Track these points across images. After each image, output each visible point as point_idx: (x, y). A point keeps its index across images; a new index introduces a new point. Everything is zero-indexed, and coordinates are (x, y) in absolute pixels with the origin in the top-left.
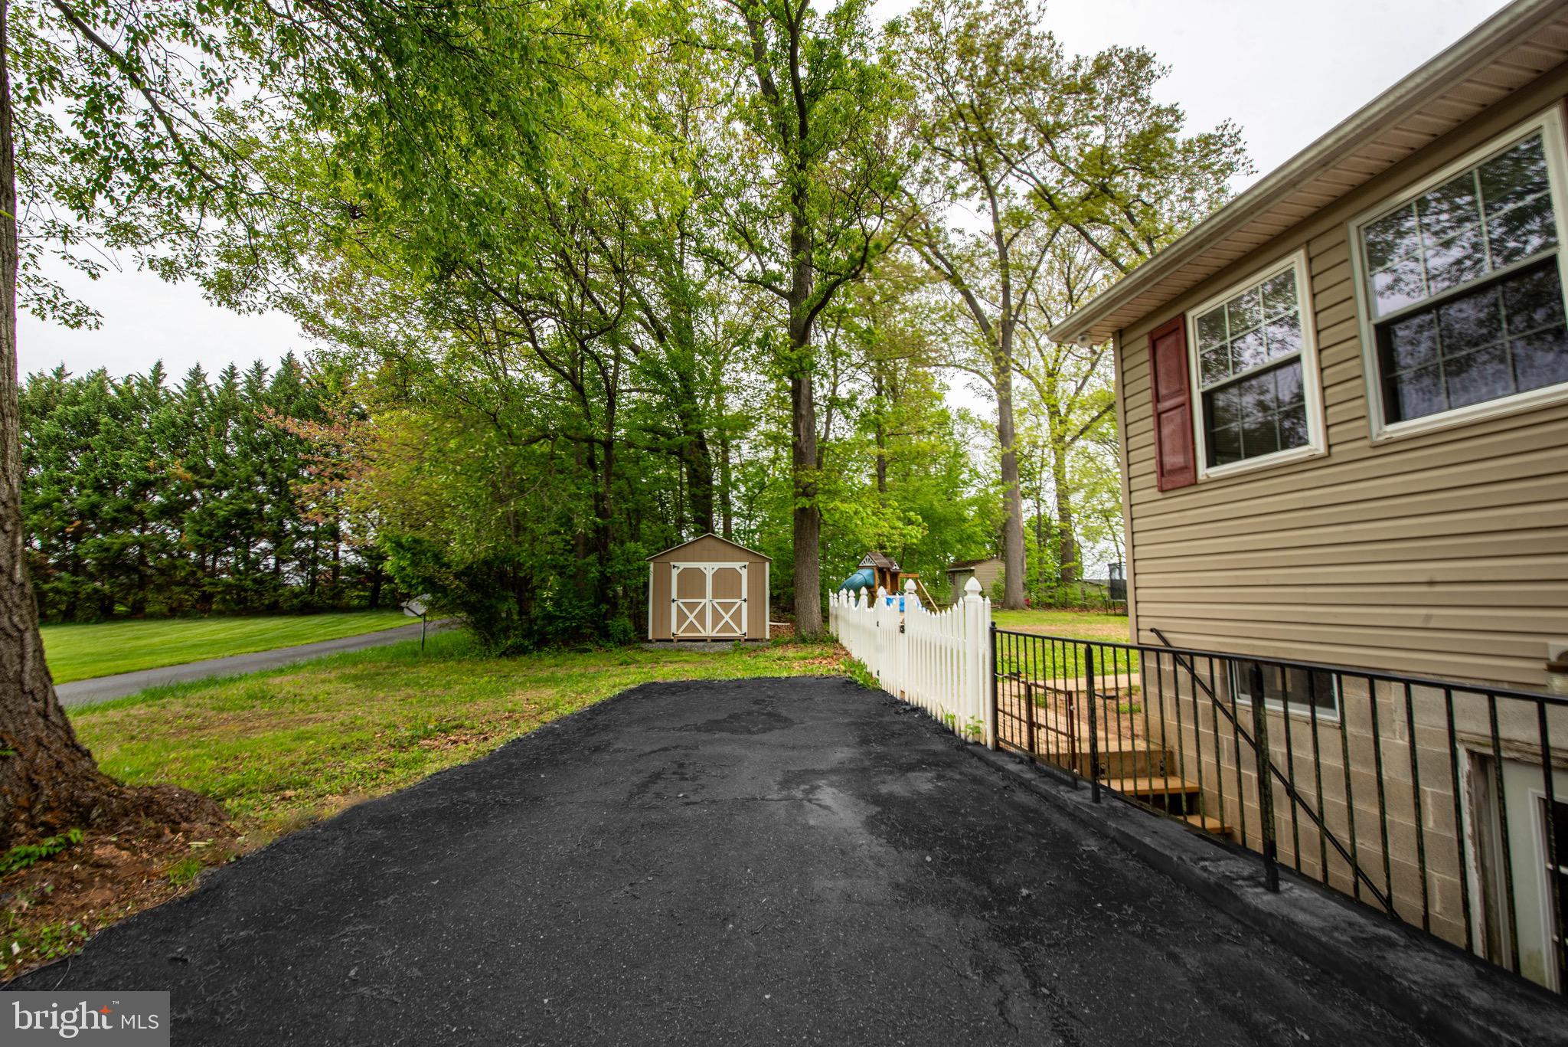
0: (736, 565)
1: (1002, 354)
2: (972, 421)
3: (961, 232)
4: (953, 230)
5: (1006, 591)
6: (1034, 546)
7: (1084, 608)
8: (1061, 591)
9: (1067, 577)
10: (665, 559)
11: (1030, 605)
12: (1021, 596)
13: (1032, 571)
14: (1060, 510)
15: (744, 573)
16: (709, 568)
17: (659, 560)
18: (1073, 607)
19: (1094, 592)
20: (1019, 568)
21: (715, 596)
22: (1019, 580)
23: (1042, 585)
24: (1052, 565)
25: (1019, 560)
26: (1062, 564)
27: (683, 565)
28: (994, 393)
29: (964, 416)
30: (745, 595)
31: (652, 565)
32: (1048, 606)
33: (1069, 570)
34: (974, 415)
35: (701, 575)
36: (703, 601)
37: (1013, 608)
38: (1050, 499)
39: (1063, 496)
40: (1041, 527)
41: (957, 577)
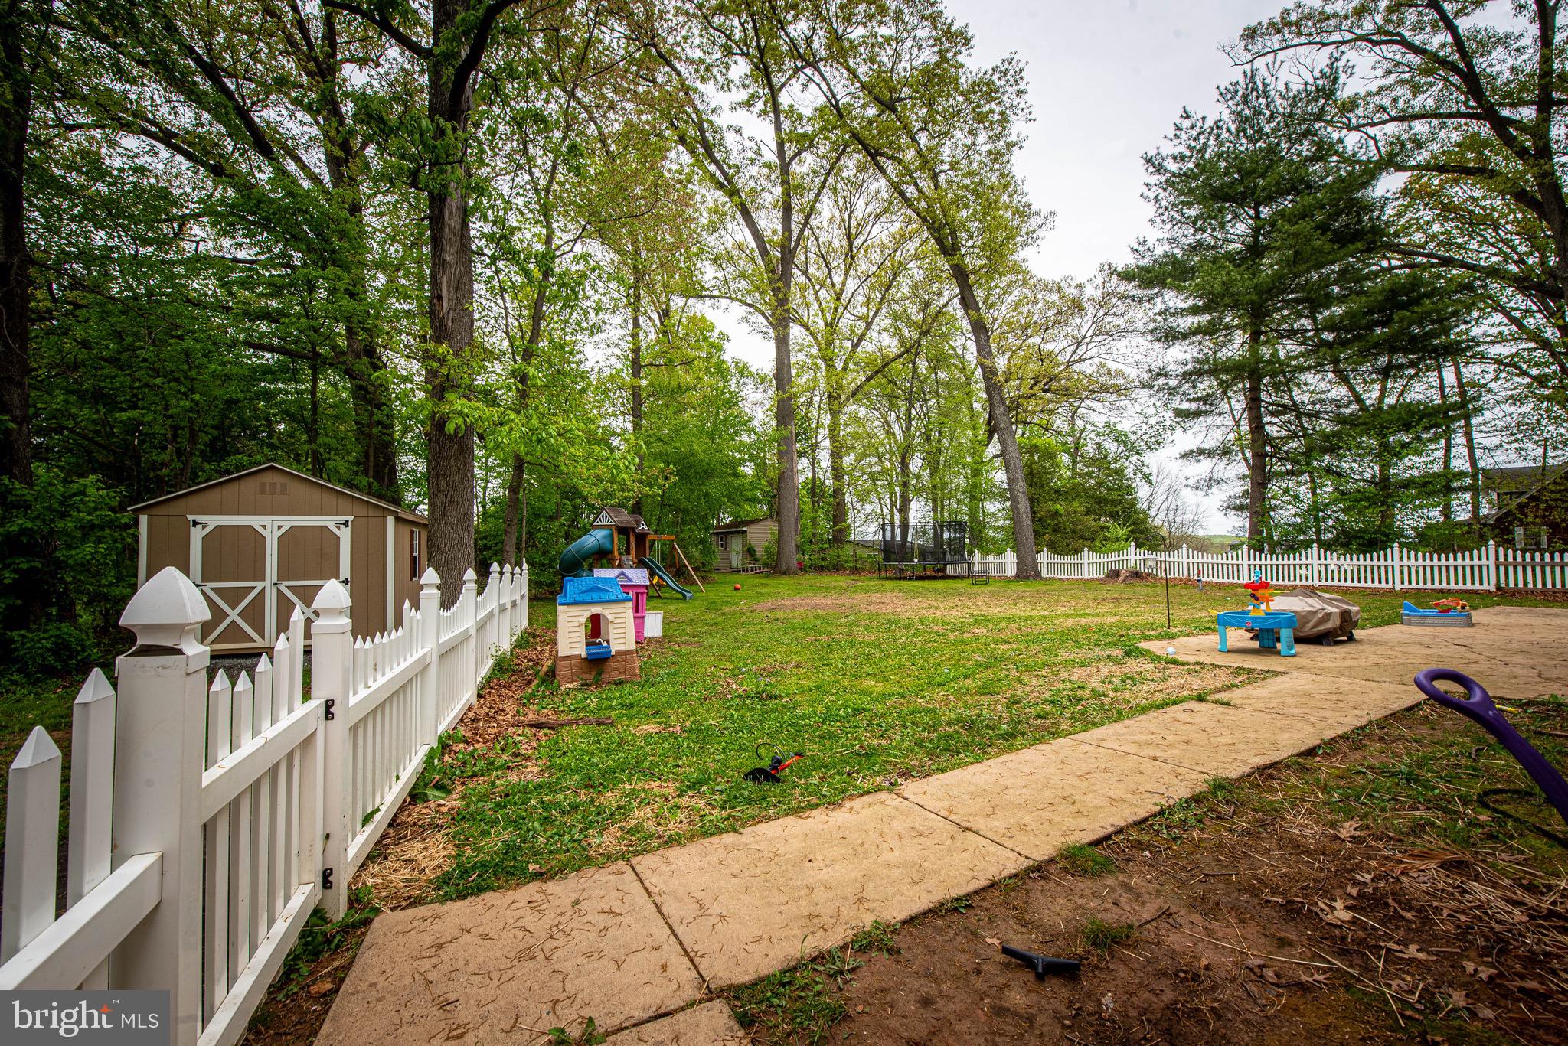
0: (329, 521)
1: (780, 284)
2: (751, 375)
3: (738, 131)
4: (730, 127)
5: (778, 554)
6: (808, 507)
7: (855, 571)
8: (833, 552)
9: (839, 537)
10: (175, 508)
11: (802, 568)
12: (793, 558)
13: (806, 532)
14: (834, 469)
15: (345, 535)
16: (272, 527)
17: (162, 510)
18: (845, 569)
19: (863, 553)
20: (793, 528)
21: (283, 575)
22: (792, 541)
23: (815, 547)
24: (824, 527)
25: (793, 519)
26: (835, 524)
27: (214, 521)
28: (771, 331)
29: (743, 370)
30: (345, 571)
31: (144, 519)
32: (821, 569)
33: (841, 530)
34: (753, 369)
35: (257, 540)
36: (259, 585)
37: (785, 574)
38: (824, 457)
39: (836, 454)
40: (815, 489)
41: (729, 538)
